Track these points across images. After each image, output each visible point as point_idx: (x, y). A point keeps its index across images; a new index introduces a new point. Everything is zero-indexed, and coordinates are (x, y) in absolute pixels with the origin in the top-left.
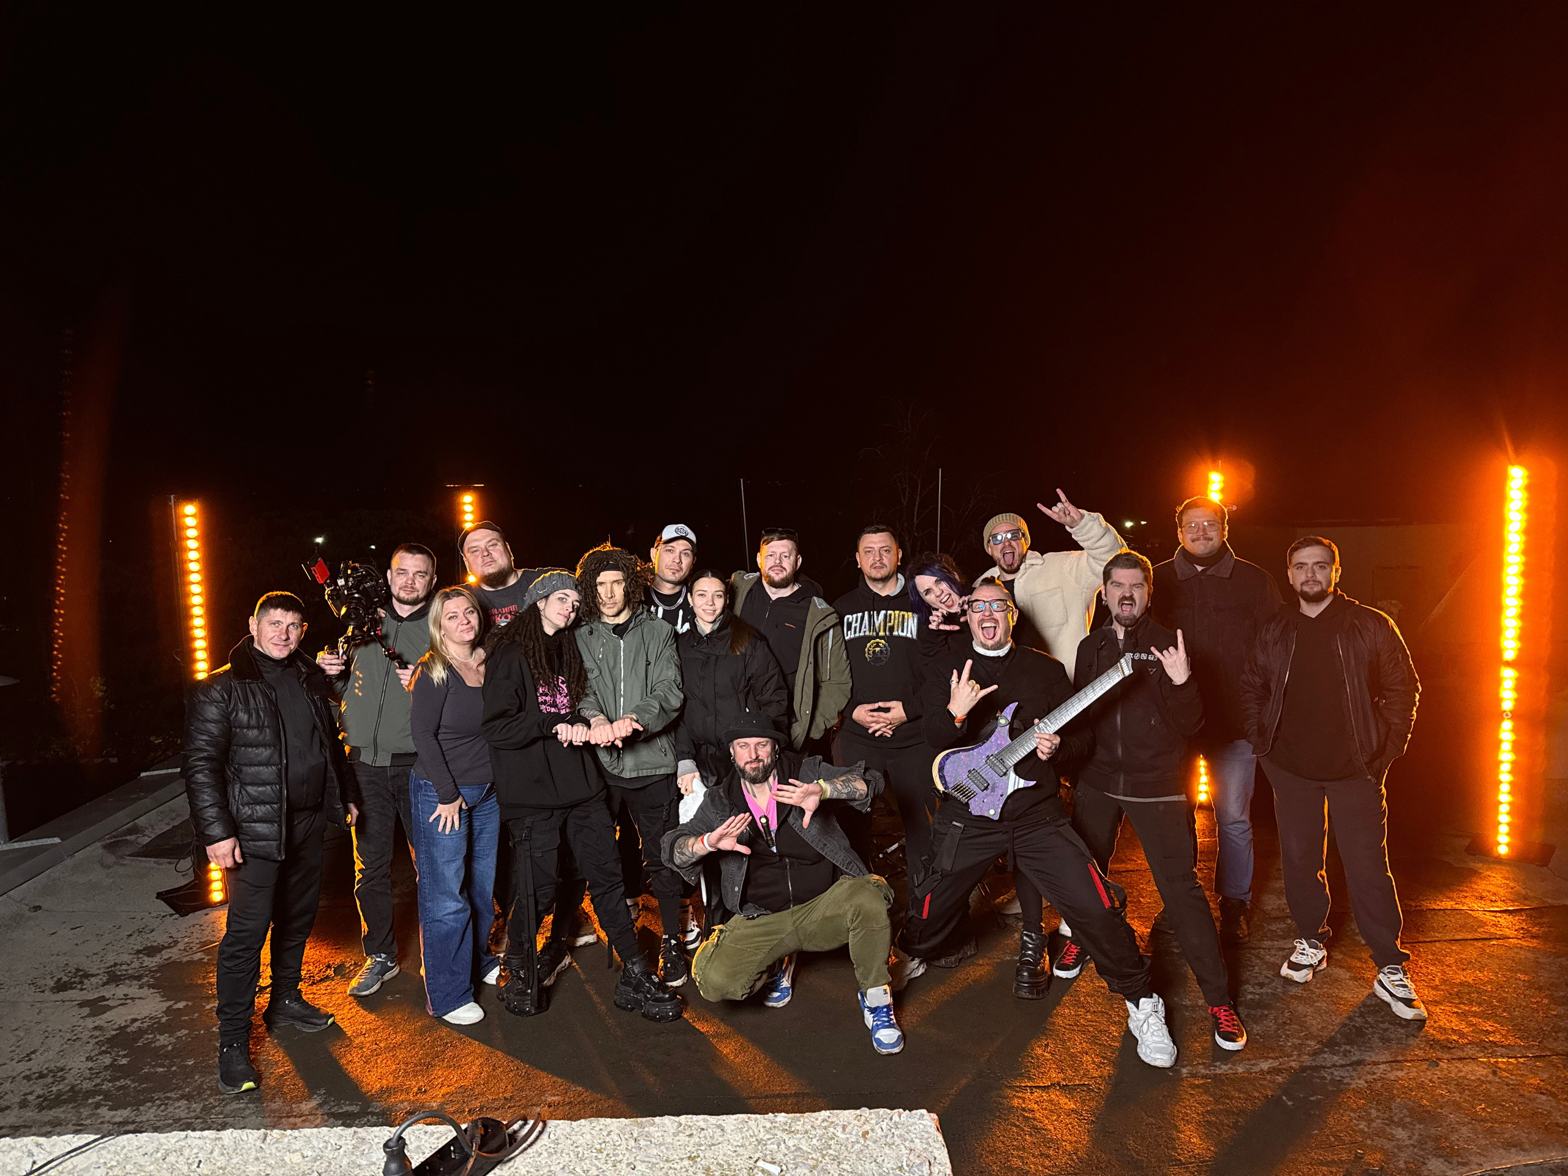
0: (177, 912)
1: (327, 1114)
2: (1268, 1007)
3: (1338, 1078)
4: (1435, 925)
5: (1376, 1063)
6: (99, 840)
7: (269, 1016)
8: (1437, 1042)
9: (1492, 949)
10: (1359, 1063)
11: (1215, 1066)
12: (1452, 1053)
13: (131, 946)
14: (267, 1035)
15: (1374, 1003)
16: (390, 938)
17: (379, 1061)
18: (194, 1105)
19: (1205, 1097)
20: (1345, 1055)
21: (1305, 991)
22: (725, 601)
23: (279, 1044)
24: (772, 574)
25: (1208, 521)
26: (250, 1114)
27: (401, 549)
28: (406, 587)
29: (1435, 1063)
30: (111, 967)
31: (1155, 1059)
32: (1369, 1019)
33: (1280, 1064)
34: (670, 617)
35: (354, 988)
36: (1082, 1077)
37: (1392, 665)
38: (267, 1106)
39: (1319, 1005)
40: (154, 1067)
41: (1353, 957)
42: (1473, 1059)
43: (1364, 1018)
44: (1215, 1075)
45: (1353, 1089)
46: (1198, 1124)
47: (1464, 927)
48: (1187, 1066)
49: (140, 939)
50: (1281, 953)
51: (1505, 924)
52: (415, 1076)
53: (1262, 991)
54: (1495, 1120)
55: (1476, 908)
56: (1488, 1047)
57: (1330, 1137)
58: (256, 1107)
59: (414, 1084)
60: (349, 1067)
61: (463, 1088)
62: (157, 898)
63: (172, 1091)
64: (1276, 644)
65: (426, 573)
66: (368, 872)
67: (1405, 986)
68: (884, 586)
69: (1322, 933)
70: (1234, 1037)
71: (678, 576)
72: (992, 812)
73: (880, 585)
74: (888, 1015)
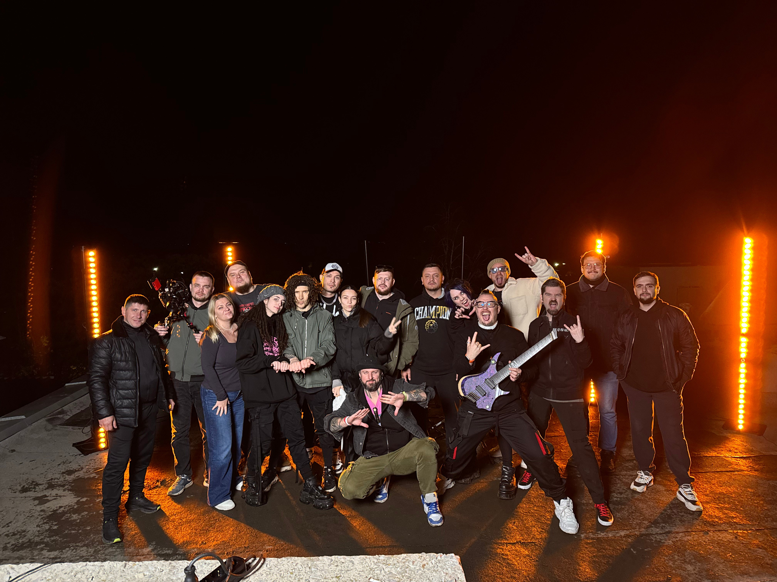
0: (83, 454)
1: (156, 554)
2: (624, 504)
3: (659, 540)
4: (707, 464)
5: (677, 533)
6: (45, 417)
7: (128, 505)
8: (708, 522)
9: (735, 476)
10: (669, 532)
11: (598, 533)
12: (715, 528)
13: (60, 470)
14: (127, 515)
15: (676, 502)
16: (189, 467)
17: (182, 528)
18: (90, 550)
19: (592, 549)
20: (662, 528)
21: (643, 496)
22: (357, 301)
23: (133, 519)
24: (380, 288)
25: (596, 263)
26: (118, 554)
27: (197, 274)
28: (199, 292)
29: (707, 533)
30: (50, 480)
31: (568, 530)
32: (674, 511)
33: (630, 533)
34: (330, 309)
35: (170, 492)
36: (532, 538)
37: (685, 335)
38: (126, 550)
39: (649, 503)
40: (70, 530)
41: (666, 480)
42: (726, 531)
43: (672, 510)
44: (598, 538)
45: (666, 545)
46: (590, 562)
47: (721, 465)
48: (584, 533)
49: (64, 467)
50: (631, 477)
51: (742, 464)
52: (200, 536)
53: (621, 496)
54: (736, 561)
55: (728, 456)
56: (733, 525)
57: (655, 569)
58: (121, 551)
59: (200, 540)
60: (167, 531)
61: (224, 543)
62: (73, 446)
63: (79, 542)
64: (628, 324)
65: (209, 286)
66: (178, 434)
67: (692, 494)
68: (435, 293)
69: (651, 468)
70: (607, 519)
71: (333, 289)
72: (488, 407)
73: (433, 293)
74: (436, 507)
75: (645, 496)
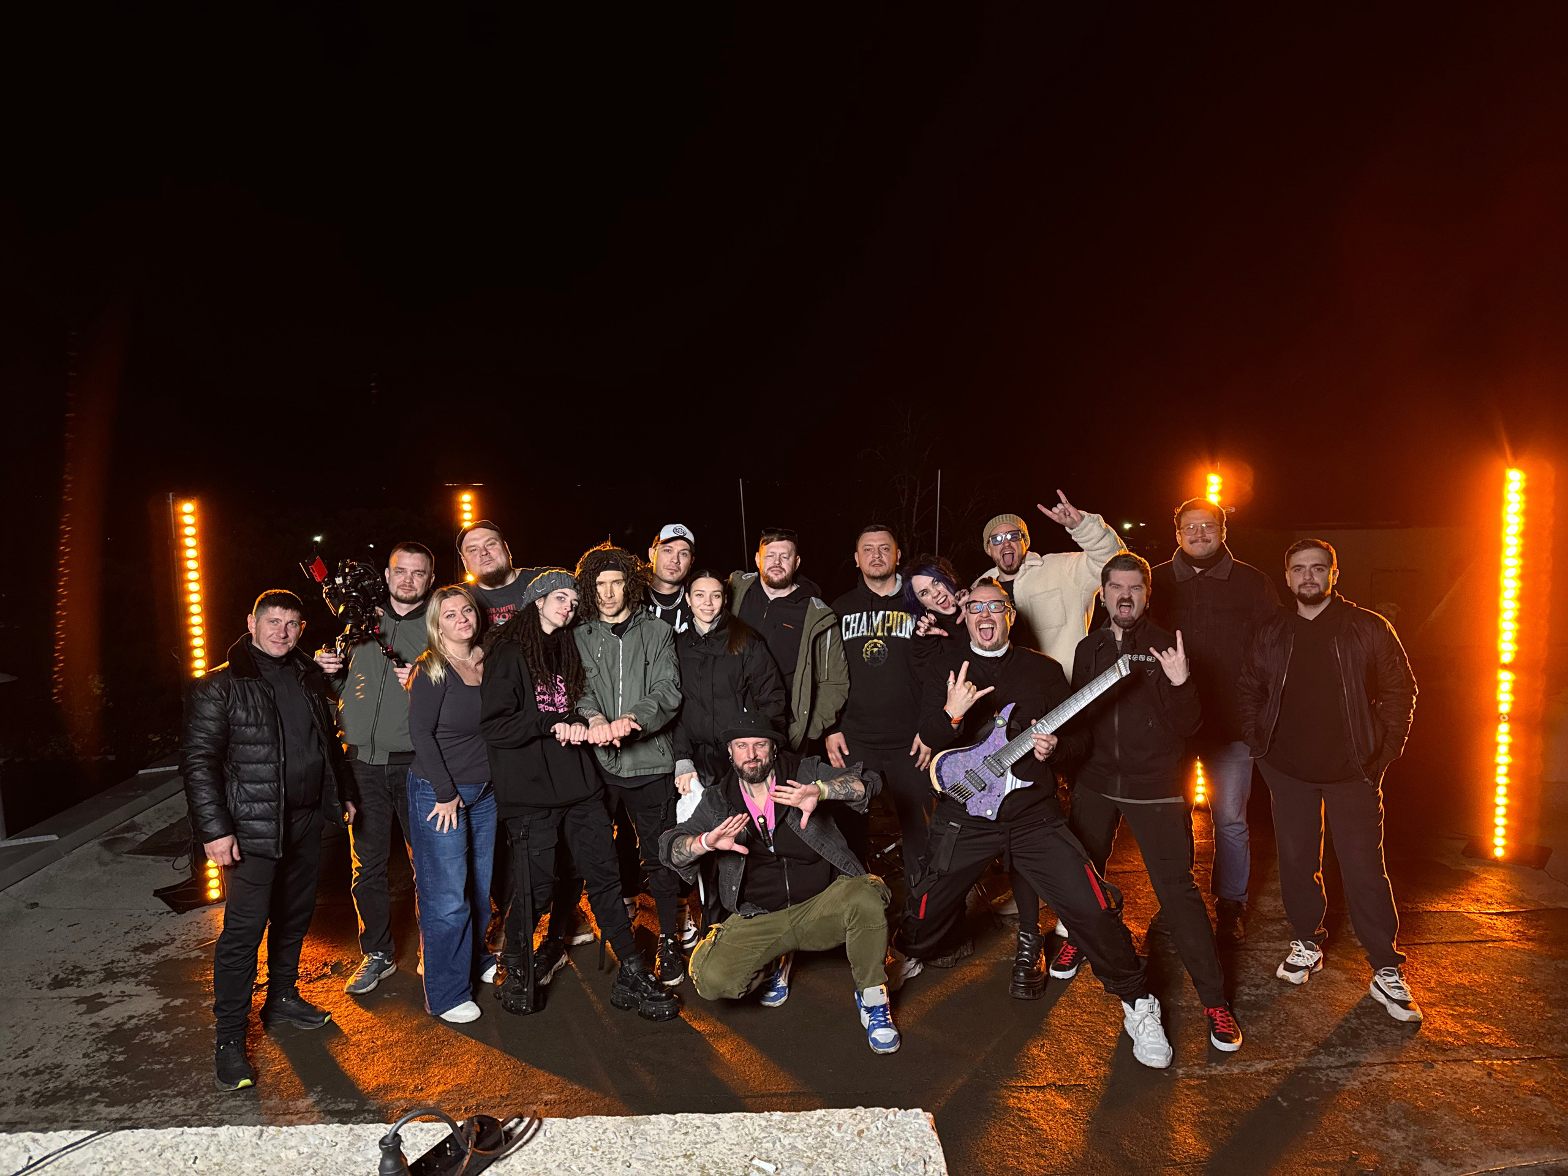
0: (174, 910)
1: (324, 1111)
2: (1264, 1008)
3: (1334, 1079)
4: (1430, 927)
5: (1371, 1065)
6: (97, 837)
7: (266, 1013)
8: (1433, 1044)
9: (1488, 951)
10: (1355, 1064)
11: (1211, 1067)
12: (1447, 1055)
13: (129, 943)
16: (387, 936)
17: (375, 1059)
18: (191, 1102)
19: (1200, 1098)
20: (1340, 1056)
22: (723, 601)
23: (275, 1042)
24: (771, 574)
25: (1206, 523)
26: (247, 1112)
27: (399, 547)
28: (404, 585)
29: (1430, 1065)
30: (108, 964)
31: (1151, 1060)
32: (1365, 1021)
33: (1276, 1065)
34: (668, 617)
35: (351, 986)
36: (1078, 1077)
37: (1389, 668)
38: (264, 1104)
39: (1314, 1006)
40: (151, 1064)
41: (1349, 959)
42: (1468, 1061)
43: (1359, 1019)
44: (1211, 1076)
45: (1348, 1091)
46: (1194, 1124)
47: (1459, 930)
48: (1183, 1066)
49: (137, 936)
50: (1277, 954)
51: (1501, 926)
52: (411, 1074)
53: (1258, 992)
54: (1490, 1123)
55: (1472, 910)
56: (1481, 1049)
57: (1326, 1138)
58: (253, 1104)
59: (411, 1082)
60: (346, 1065)
61: (459, 1086)
62: (154, 895)
63: (169, 1088)
64: (1274, 646)
65: (424, 572)
66: (365, 870)
67: (1401, 988)
68: (883, 586)
69: (1318, 935)
70: (1230, 1038)
71: (676, 576)
72: (989, 812)
73: (878, 584)
74: (885, 1015)
75: (1307, 992)
